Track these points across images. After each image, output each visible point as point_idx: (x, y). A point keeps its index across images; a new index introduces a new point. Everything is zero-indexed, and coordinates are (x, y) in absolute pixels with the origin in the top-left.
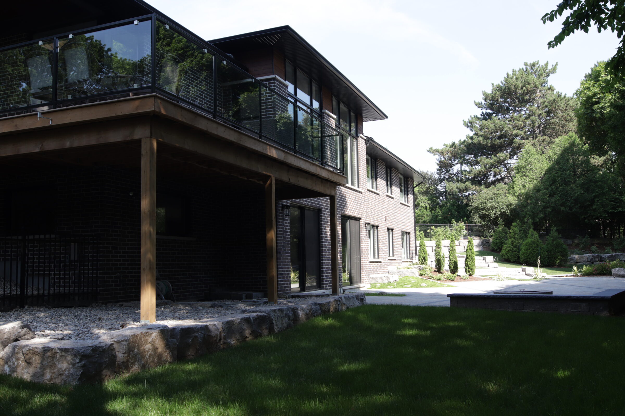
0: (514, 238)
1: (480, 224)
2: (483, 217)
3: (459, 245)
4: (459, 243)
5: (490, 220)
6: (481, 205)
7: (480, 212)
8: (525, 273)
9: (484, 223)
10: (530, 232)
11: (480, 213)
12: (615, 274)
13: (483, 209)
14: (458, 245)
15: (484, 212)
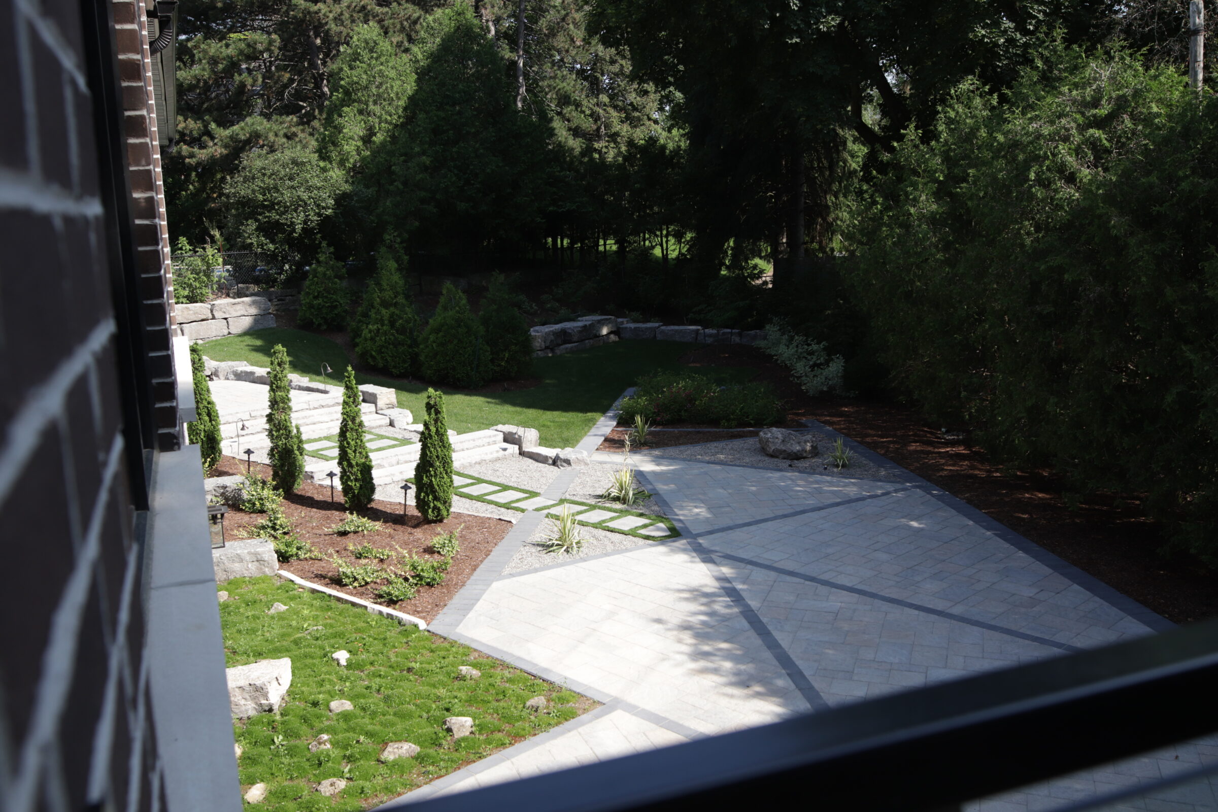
0: (396, 304)
1: (262, 248)
2: (269, 230)
3: (214, 318)
4: (212, 311)
5: (291, 241)
6: (264, 195)
7: (260, 214)
8: (520, 448)
9: (272, 247)
10: (444, 292)
11: (260, 217)
12: (777, 450)
13: (271, 207)
14: (210, 316)
15: (274, 216)
